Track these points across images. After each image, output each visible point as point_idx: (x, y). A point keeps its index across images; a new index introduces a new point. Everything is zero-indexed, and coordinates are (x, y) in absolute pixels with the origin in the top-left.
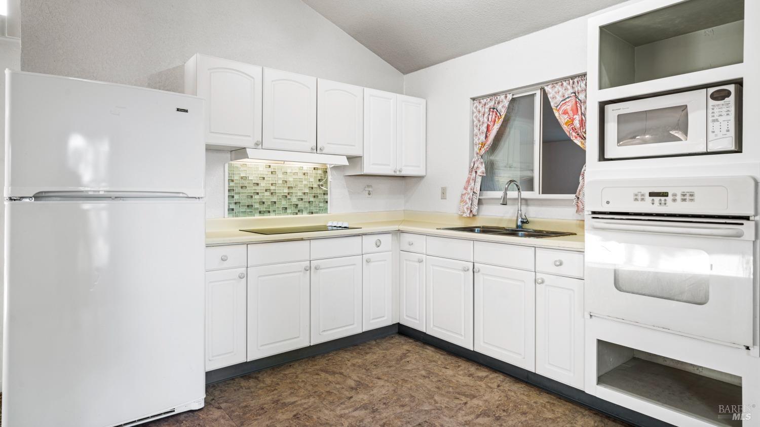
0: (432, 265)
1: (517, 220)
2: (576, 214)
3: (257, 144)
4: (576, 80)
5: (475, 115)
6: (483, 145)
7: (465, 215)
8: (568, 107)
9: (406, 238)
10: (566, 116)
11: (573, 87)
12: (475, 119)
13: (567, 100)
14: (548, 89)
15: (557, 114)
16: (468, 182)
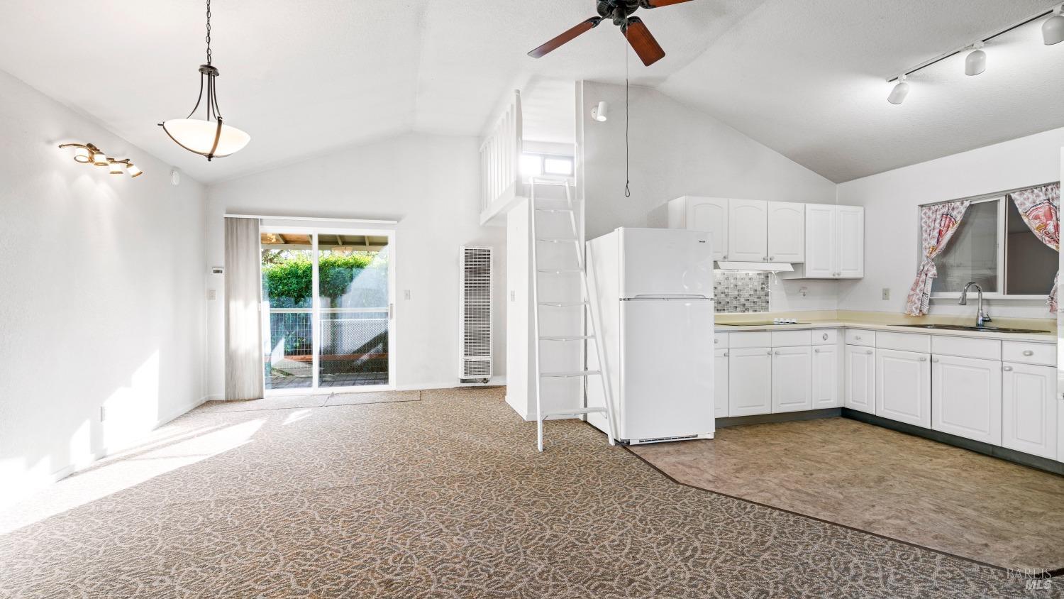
0: (884, 356)
1: (977, 319)
2: (1050, 314)
3: (725, 257)
4: (1049, 188)
5: (924, 220)
6: (934, 249)
7: (913, 314)
8: (1040, 213)
9: (852, 334)
10: (1037, 221)
11: (1046, 194)
12: (923, 224)
13: (1039, 206)
14: (1013, 196)
15: (1026, 220)
16: (917, 283)
